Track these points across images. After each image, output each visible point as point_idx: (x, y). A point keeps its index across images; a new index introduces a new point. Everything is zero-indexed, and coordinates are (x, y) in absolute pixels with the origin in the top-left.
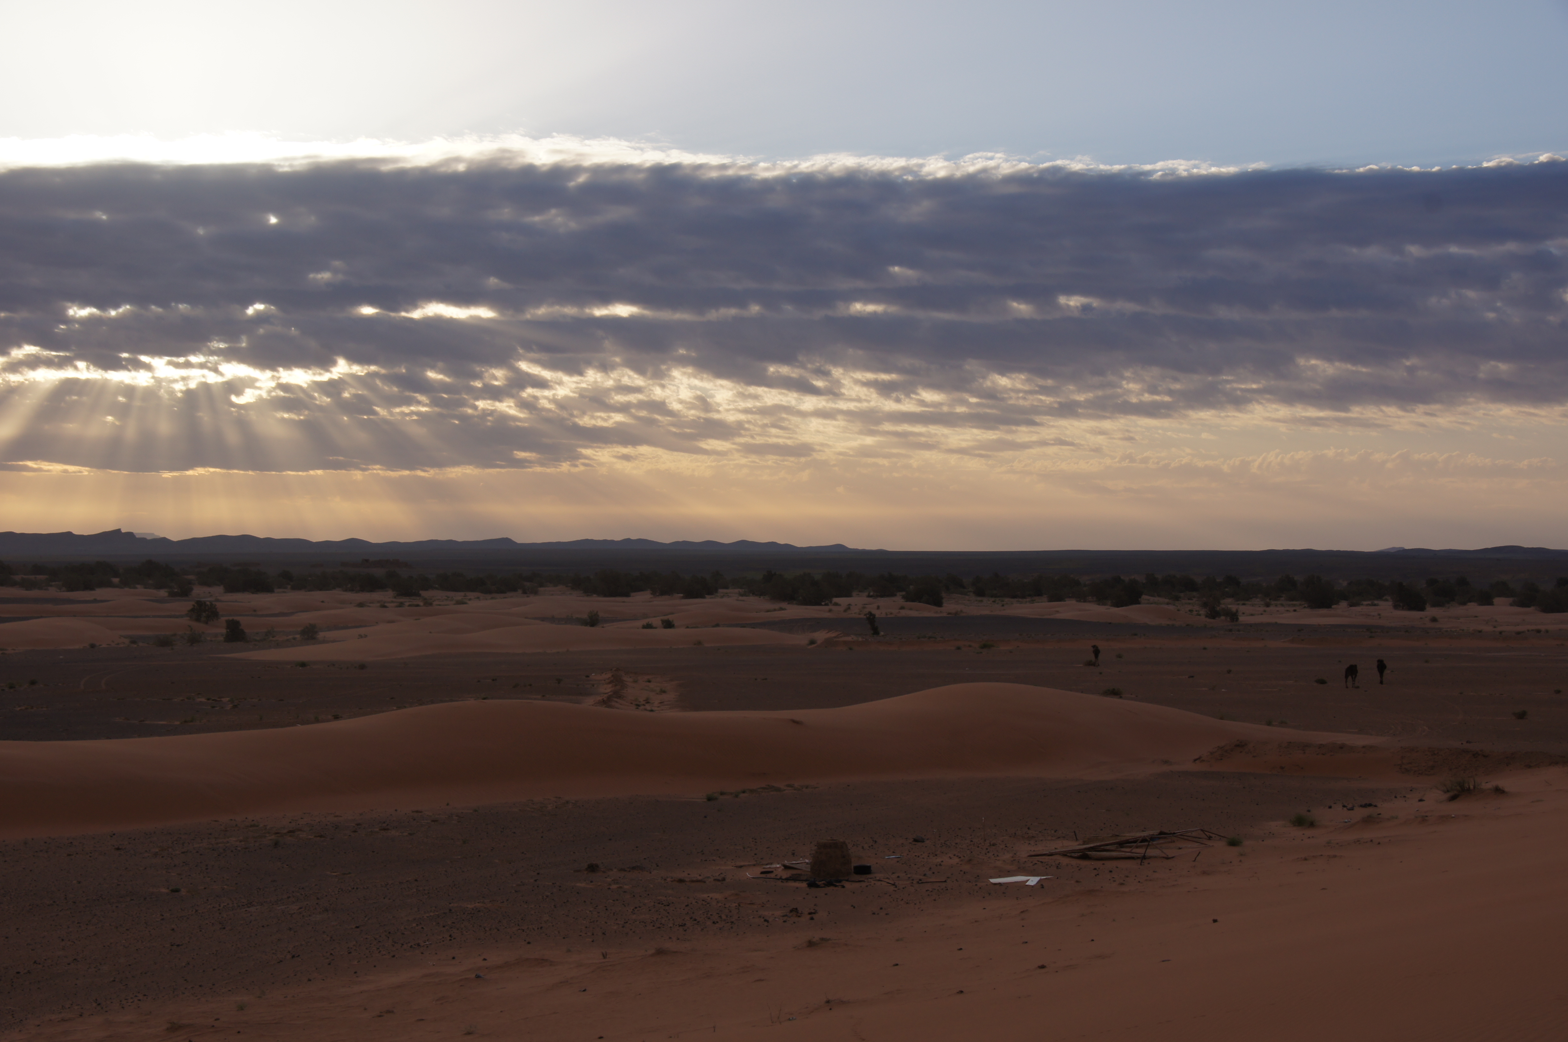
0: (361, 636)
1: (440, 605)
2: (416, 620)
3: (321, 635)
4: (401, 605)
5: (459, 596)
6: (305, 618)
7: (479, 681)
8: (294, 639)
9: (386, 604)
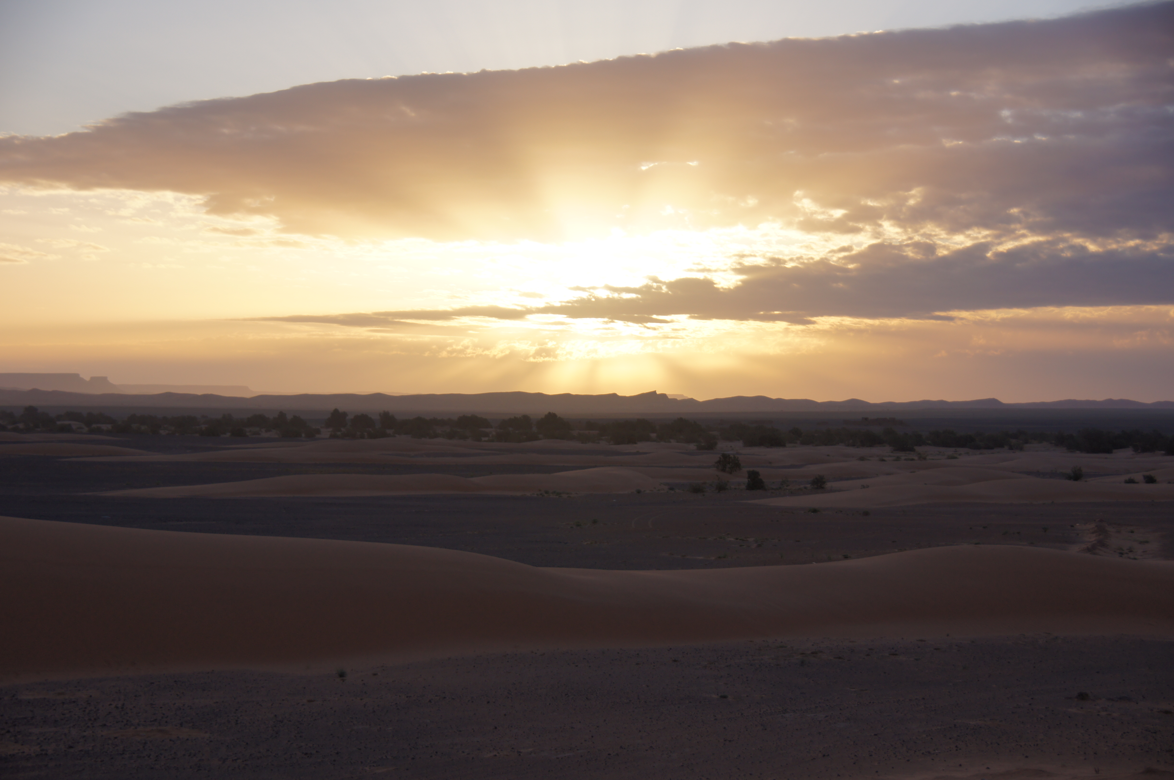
0: (863, 487)
1: (933, 459)
2: (911, 472)
3: (829, 485)
4: (898, 459)
5: (950, 451)
6: (815, 470)
7: (971, 528)
8: (805, 488)
9: (884, 458)
